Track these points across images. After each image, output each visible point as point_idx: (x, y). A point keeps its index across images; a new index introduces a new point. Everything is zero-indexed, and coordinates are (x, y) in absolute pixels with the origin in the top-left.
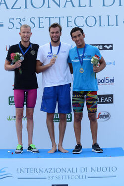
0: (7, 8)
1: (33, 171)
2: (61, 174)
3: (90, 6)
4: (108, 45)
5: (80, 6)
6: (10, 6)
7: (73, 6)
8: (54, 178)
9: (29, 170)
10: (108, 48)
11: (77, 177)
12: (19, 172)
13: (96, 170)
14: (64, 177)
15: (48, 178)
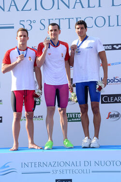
0: (18, 10)
1: (37, 165)
2: (64, 168)
3: (100, 6)
4: (117, 45)
5: (89, 7)
6: (20, 8)
7: (83, 7)
8: (58, 172)
9: (33, 164)
10: (117, 48)
11: (80, 171)
12: (23, 166)
13: (100, 164)
14: (68, 171)
15: (52, 172)
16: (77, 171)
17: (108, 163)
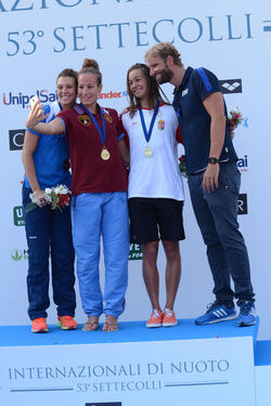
0: (3, 10)
1: (43, 375)
2: (104, 379)
4: (231, 82)
6: (9, 6)
8: (91, 388)
9: (35, 372)
10: (231, 88)
11: (140, 385)
12: (13, 376)
13: (183, 369)
14: (112, 387)
15: (76, 388)
16: (132, 386)
17: (201, 367)
